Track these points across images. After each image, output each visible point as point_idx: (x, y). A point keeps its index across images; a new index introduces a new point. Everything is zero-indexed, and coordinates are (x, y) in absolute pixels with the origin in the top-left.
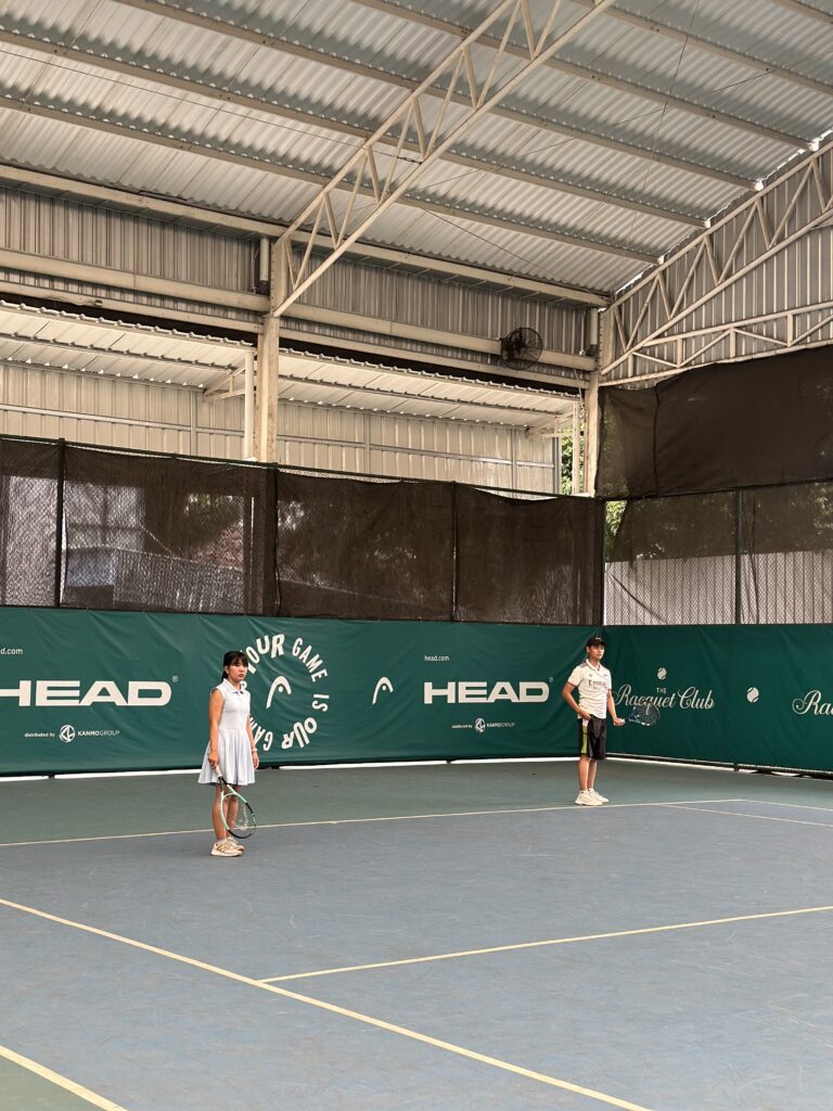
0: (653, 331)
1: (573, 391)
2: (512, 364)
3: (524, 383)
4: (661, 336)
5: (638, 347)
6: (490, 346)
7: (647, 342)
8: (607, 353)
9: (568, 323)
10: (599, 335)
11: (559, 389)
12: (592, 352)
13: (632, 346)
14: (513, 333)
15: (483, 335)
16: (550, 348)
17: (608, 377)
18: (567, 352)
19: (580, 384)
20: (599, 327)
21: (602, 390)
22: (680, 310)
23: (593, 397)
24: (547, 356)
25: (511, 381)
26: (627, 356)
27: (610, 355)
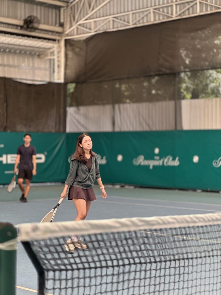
1: (54, 40)
2: (29, 30)
3: (34, 37)
4: (86, 20)
5: (78, 23)
7: (81, 22)
9: (52, 13)
10: (64, 18)
11: (49, 39)
12: (62, 25)
14: (29, 17)
15: (16, 18)
16: (44, 23)
17: (67, 35)
18: (52, 25)
19: (57, 37)
20: (64, 15)
21: (66, 41)
22: (93, 9)
23: (63, 43)
24: (42, 26)
26: (74, 27)
27: (68, 26)
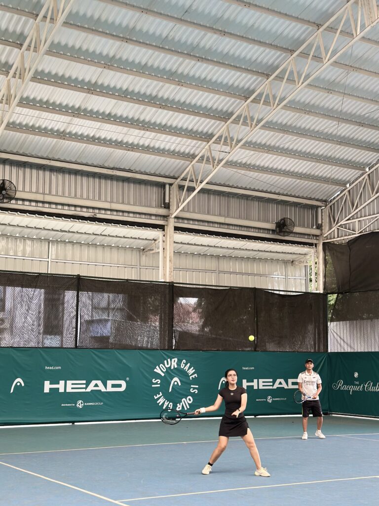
0: (345, 217)
1: (311, 245)
2: (282, 234)
3: (287, 242)
4: (348, 220)
5: (339, 224)
6: (271, 226)
7: (342, 223)
8: (326, 227)
9: (308, 214)
10: (322, 219)
11: (304, 244)
12: (319, 227)
13: (337, 223)
14: (281, 220)
15: (267, 221)
16: (299, 226)
17: (327, 238)
18: (308, 227)
19: (314, 241)
20: (322, 216)
21: (324, 244)
22: (357, 208)
23: (320, 247)
24: (297, 229)
25: (281, 241)
26: (335, 228)
27: (327, 228)
